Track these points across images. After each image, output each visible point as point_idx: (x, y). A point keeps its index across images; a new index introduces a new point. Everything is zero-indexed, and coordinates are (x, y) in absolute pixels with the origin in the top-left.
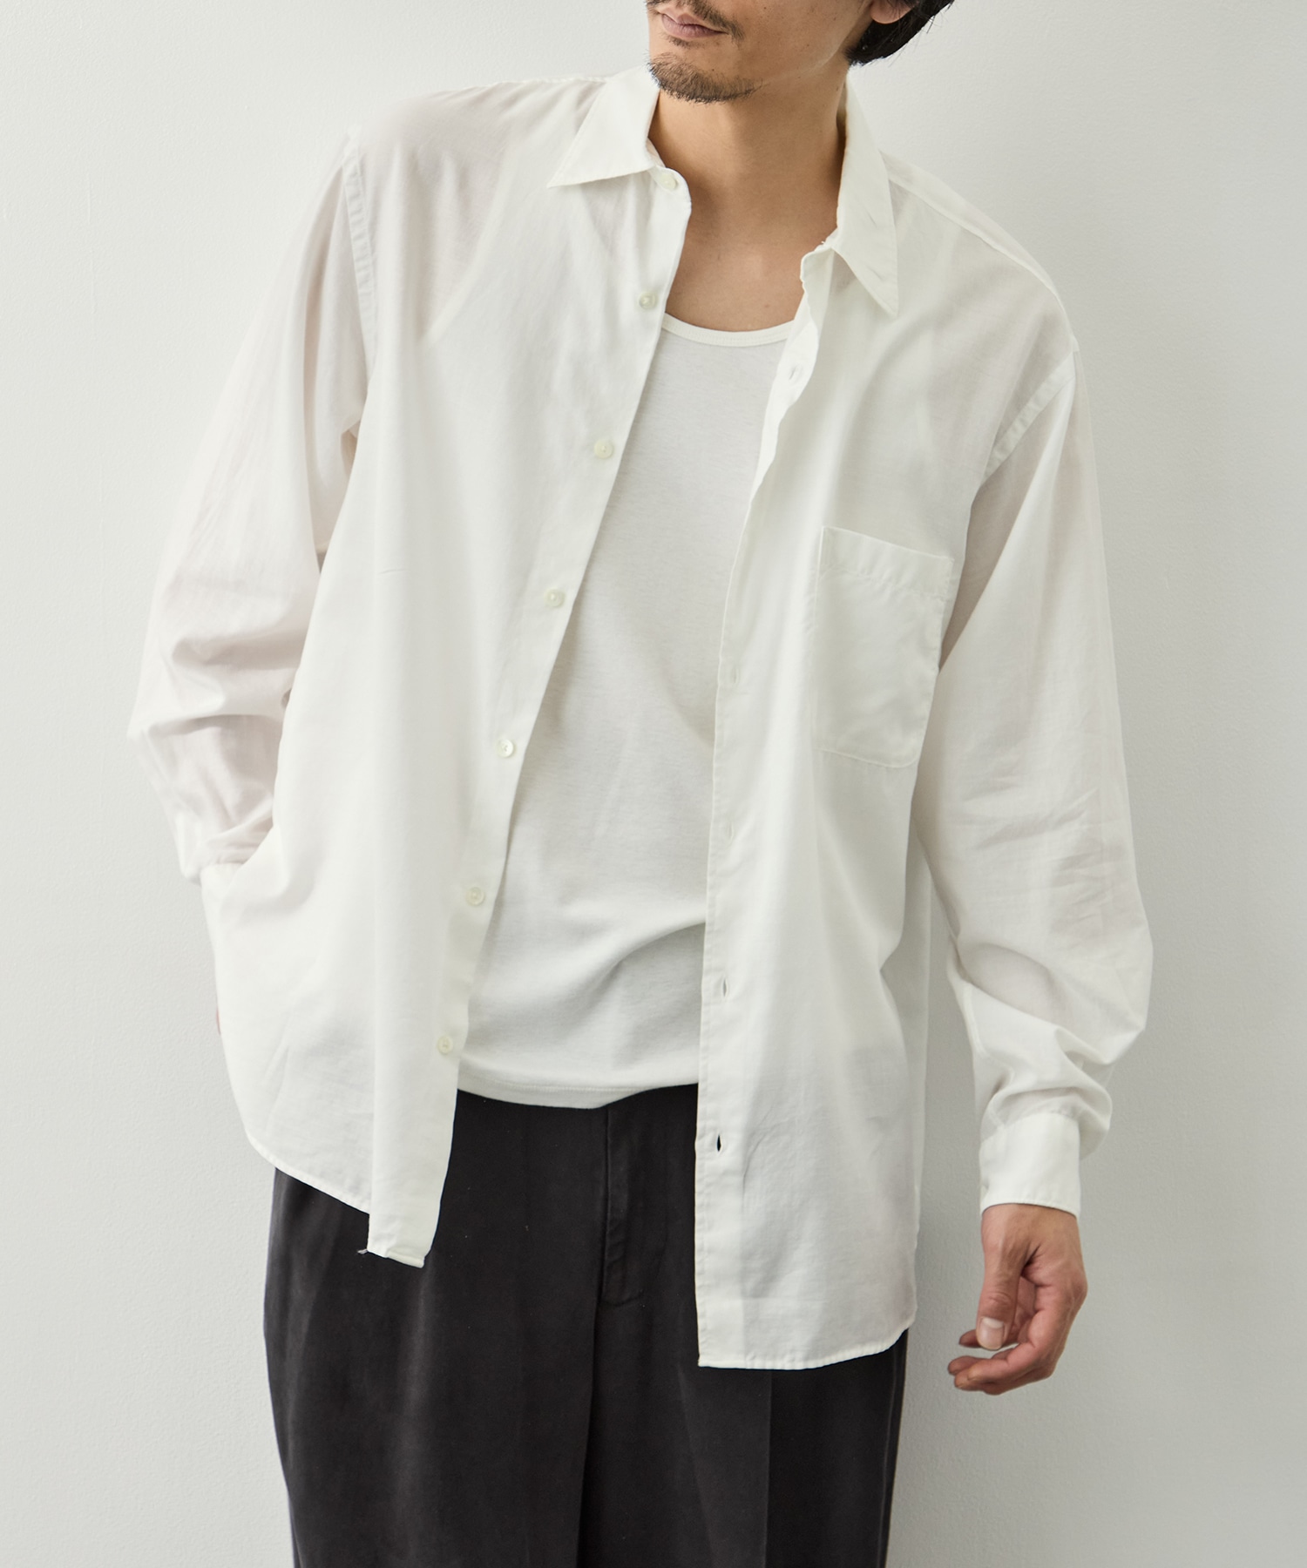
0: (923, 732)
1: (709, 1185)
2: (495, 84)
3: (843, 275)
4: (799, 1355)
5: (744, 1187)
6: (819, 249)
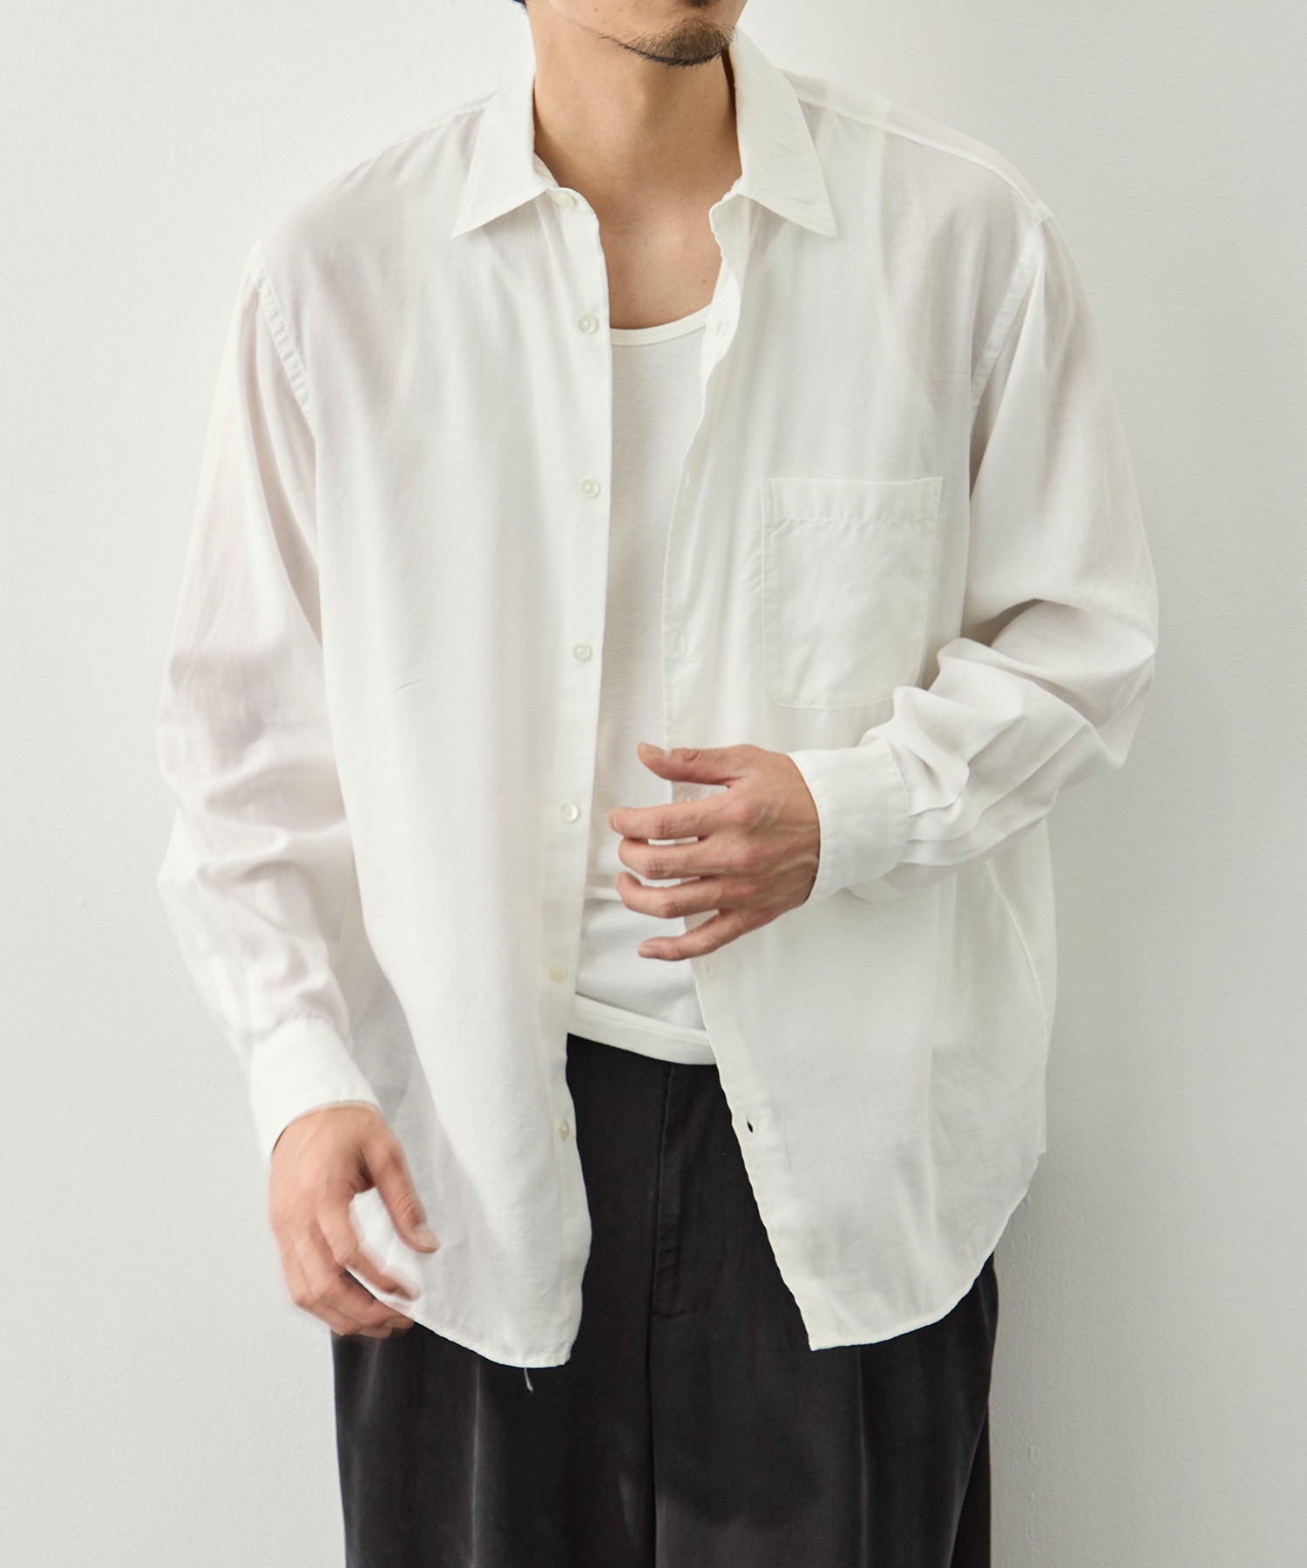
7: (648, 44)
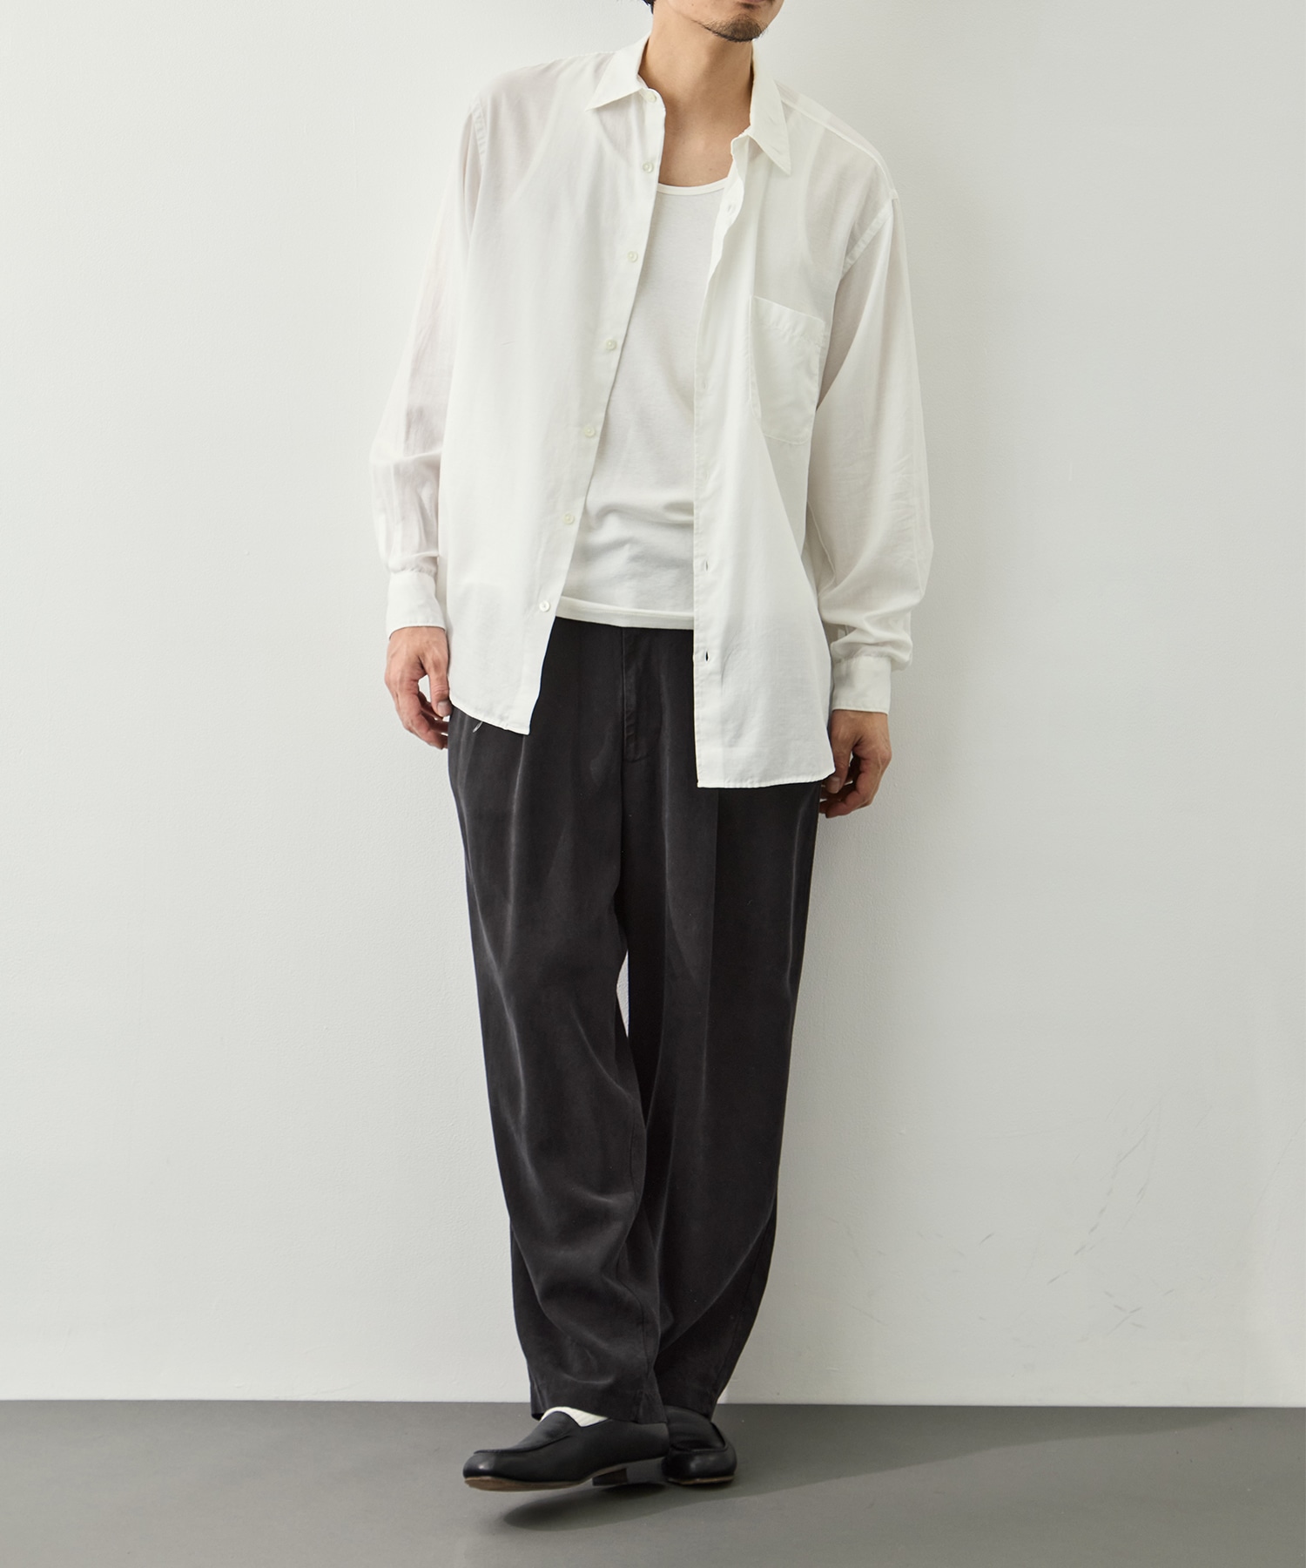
0: (812, 424)
1: (702, 681)
2: (553, 61)
3: (756, 150)
4: (756, 779)
5: (722, 681)
6: (740, 136)
7: (718, 25)
